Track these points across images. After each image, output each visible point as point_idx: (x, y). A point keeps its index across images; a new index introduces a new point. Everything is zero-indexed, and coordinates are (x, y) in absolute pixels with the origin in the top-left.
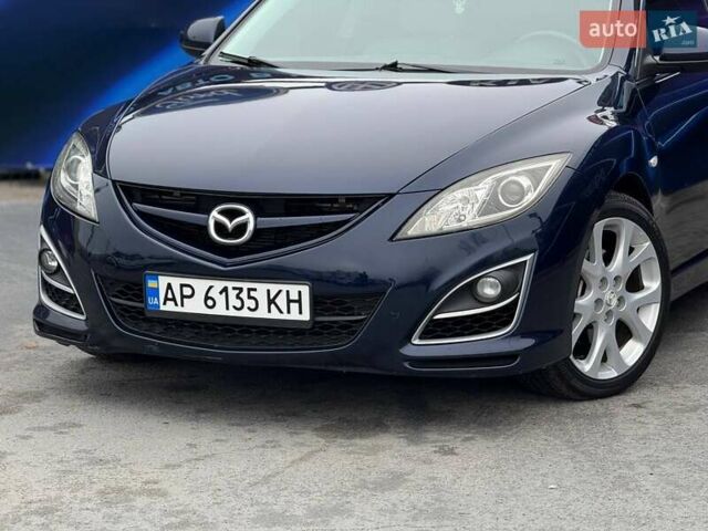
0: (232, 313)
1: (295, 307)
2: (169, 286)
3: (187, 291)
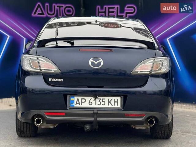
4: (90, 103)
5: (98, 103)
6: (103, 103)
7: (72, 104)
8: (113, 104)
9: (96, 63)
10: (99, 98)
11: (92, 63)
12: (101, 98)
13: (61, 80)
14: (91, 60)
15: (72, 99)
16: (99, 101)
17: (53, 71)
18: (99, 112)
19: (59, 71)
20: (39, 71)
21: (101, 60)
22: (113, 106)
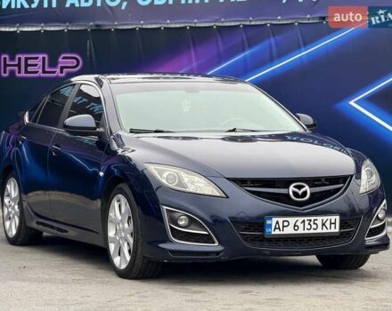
0: (306, 231)
1: (333, 226)
2: (277, 222)
3: (286, 224)
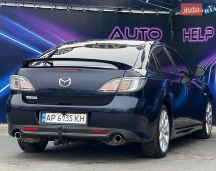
4: (59, 119)
5: (66, 119)
6: (70, 119)
7: (43, 120)
8: (79, 121)
9: (65, 82)
10: (67, 114)
11: (61, 82)
12: (69, 115)
13: (36, 98)
14: (61, 79)
15: (43, 115)
16: (67, 118)
17: (30, 90)
18: (63, 128)
19: (34, 90)
20: (19, 89)
21: (70, 79)
22: (79, 123)
